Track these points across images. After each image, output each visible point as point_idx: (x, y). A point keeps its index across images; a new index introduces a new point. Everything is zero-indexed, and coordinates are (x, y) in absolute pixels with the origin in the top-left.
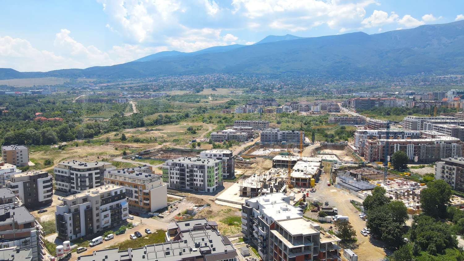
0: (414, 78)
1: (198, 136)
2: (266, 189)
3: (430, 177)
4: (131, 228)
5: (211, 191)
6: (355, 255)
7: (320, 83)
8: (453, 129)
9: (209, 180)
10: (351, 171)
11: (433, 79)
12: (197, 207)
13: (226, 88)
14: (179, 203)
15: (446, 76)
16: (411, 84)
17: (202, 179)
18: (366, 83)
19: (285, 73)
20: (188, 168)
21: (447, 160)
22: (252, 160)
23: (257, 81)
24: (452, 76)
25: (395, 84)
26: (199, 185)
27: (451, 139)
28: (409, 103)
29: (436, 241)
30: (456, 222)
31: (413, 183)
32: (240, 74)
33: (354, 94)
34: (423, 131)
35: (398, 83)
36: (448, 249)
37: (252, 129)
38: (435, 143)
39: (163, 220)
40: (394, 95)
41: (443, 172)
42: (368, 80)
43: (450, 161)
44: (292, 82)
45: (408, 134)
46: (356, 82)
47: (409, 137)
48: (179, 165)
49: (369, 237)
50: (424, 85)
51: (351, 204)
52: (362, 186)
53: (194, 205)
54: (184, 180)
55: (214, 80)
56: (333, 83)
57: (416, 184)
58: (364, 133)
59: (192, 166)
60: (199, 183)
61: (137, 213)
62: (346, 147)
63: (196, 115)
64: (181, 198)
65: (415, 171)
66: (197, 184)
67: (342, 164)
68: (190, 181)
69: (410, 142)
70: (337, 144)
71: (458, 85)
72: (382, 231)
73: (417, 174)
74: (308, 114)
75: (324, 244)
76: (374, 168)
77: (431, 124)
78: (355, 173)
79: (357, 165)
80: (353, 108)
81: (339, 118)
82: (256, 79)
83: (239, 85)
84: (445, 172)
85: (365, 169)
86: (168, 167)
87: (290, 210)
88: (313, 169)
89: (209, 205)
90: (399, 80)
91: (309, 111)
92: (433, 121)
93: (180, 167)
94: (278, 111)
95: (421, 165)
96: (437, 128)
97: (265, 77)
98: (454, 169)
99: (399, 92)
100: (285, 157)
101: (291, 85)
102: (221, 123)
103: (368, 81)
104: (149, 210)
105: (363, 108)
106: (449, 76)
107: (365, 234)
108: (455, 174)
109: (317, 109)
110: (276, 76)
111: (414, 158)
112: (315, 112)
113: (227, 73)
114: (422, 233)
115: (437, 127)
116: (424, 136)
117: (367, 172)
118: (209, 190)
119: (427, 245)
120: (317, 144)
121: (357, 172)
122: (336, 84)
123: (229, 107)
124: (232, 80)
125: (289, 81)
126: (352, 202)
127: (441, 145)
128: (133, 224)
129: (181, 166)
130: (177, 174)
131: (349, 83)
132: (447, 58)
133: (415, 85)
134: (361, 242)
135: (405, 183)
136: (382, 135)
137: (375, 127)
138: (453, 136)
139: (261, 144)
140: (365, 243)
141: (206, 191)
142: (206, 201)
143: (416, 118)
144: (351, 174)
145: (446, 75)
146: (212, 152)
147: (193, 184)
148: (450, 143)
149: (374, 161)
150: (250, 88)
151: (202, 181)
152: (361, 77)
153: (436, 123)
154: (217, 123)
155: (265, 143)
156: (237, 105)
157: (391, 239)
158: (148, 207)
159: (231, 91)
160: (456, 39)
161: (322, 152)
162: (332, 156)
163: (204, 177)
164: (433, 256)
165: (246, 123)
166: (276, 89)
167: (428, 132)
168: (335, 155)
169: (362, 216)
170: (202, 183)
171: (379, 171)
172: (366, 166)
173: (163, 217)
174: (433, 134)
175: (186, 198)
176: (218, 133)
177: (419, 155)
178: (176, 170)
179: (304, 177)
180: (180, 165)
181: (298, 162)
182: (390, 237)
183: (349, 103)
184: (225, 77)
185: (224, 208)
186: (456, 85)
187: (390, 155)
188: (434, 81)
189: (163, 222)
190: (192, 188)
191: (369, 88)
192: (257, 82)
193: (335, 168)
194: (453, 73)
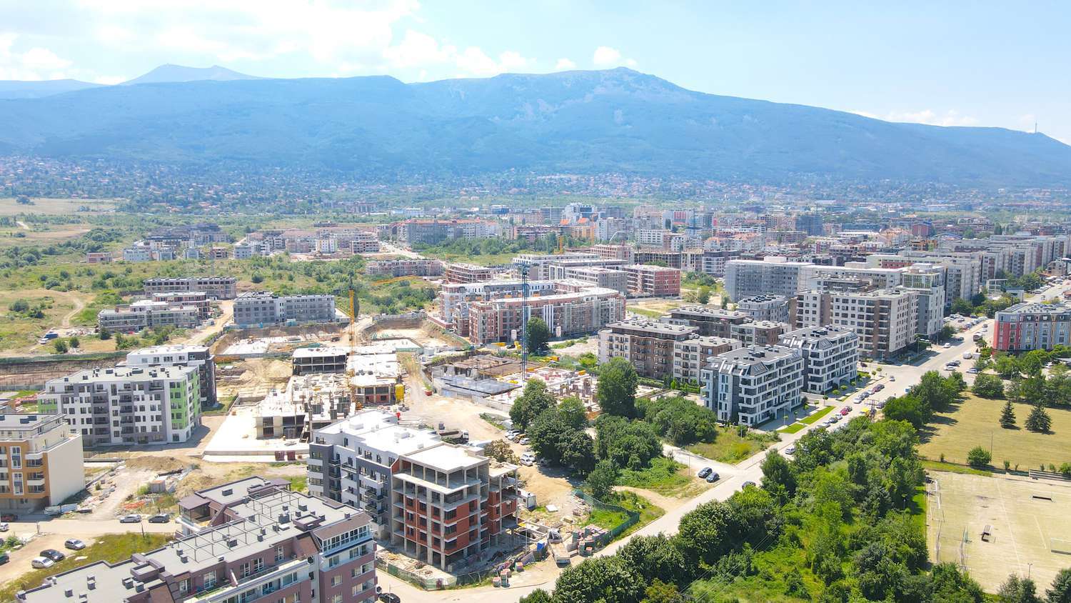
0: (499, 180)
1: (52, 323)
2: (319, 415)
3: (589, 359)
4: (19, 549)
5: (183, 438)
6: (532, 495)
7: (309, 187)
8: (600, 274)
9: (175, 415)
10: (456, 364)
11: (531, 181)
12: (166, 476)
13: (61, 197)
14: (111, 476)
15: (553, 177)
16: (495, 191)
17: (158, 413)
18: (410, 187)
19: (218, 161)
20: (114, 392)
21: (615, 325)
22: (236, 364)
23: (148, 179)
24: (562, 176)
25: (466, 191)
26: (149, 430)
27: (606, 292)
28: (508, 230)
29: (638, 449)
30: (651, 421)
31: (568, 372)
32: (95, 160)
33: (394, 212)
34: (558, 281)
35: (470, 189)
36: (653, 459)
37: (205, 297)
38: (585, 300)
39: (93, 516)
40: (471, 213)
41: (611, 348)
42: (412, 181)
43: (620, 327)
44: (243, 184)
45: (534, 288)
46: (389, 185)
47: (537, 292)
48: (88, 387)
49: (537, 466)
50: (520, 193)
51: (483, 420)
52: (490, 388)
53: (156, 475)
54: (106, 423)
55: (15, 175)
56: (339, 186)
57: (572, 373)
58: (459, 290)
59: (127, 387)
60: (149, 425)
61: (11, 515)
62: (424, 321)
63: (12, 272)
64: (113, 465)
65: (562, 352)
66: (144, 428)
67: (435, 353)
68: (124, 423)
69: (546, 302)
70: (405, 316)
71: (575, 193)
72: (561, 448)
73: (567, 356)
74: (310, 257)
75: (497, 478)
76: (493, 355)
77: (562, 268)
78: (465, 367)
79: (462, 353)
80: (404, 242)
81: (390, 263)
82: (144, 174)
83: (98, 189)
84: (614, 346)
85: (481, 358)
86: (58, 397)
87: (413, 436)
88: (389, 367)
89: (196, 467)
90: (473, 183)
91: (310, 251)
92: (564, 262)
93: (94, 392)
94: (241, 254)
95: (569, 341)
96: (575, 275)
97: (169, 171)
98: (627, 340)
99: (480, 209)
100: (318, 350)
101: (242, 191)
102: (104, 287)
103: (412, 184)
104: (46, 502)
105: (425, 241)
106: (557, 177)
107: (529, 463)
108: (629, 348)
109: (329, 245)
110: (197, 167)
111: (555, 330)
112: (326, 253)
113: (53, 157)
114: (617, 443)
115: (573, 272)
116: (561, 290)
117: (485, 363)
118: (176, 437)
119: (627, 457)
120: (366, 321)
121: (467, 365)
122: (346, 190)
123: (99, 247)
124: (75, 177)
125: (235, 181)
126: (484, 417)
127: (594, 303)
128: (21, 539)
129: (96, 389)
130: (83, 411)
131: (374, 187)
132: (552, 142)
133: (503, 193)
134: (527, 476)
135: (554, 373)
136: (492, 293)
137: (463, 279)
138: (604, 285)
139: (239, 330)
140: (533, 477)
141: (170, 439)
142: (182, 460)
143: (535, 259)
144: (457, 370)
145: (553, 174)
146: (156, 351)
147: (134, 429)
148: (605, 298)
149: (490, 341)
150: (133, 198)
151: (158, 418)
152: (397, 175)
153: (570, 265)
154: (92, 288)
155: (248, 326)
156: (118, 241)
157: (578, 457)
158: (41, 495)
159: (81, 205)
160: (563, 106)
161: (379, 335)
162: (405, 341)
163: (162, 408)
164: (638, 473)
165: (178, 283)
166: (205, 200)
167: (567, 282)
168: (408, 338)
169: (511, 437)
170: (159, 424)
171: (504, 359)
172: (478, 353)
173: (89, 511)
174: (576, 285)
175: (124, 462)
176: (117, 311)
177: (562, 323)
178: (81, 402)
179: (380, 383)
180: (91, 387)
181: (350, 357)
182: (577, 454)
183: (395, 231)
184: (52, 167)
185: (235, 468)
186: (571, 194)
187: (517, 327)
188: (534, 186)
189: (97, 520)
190: (129, 440)
191: (419, 198)
192: (148, 183)
193: (425, 363)
194: (562, 172)
